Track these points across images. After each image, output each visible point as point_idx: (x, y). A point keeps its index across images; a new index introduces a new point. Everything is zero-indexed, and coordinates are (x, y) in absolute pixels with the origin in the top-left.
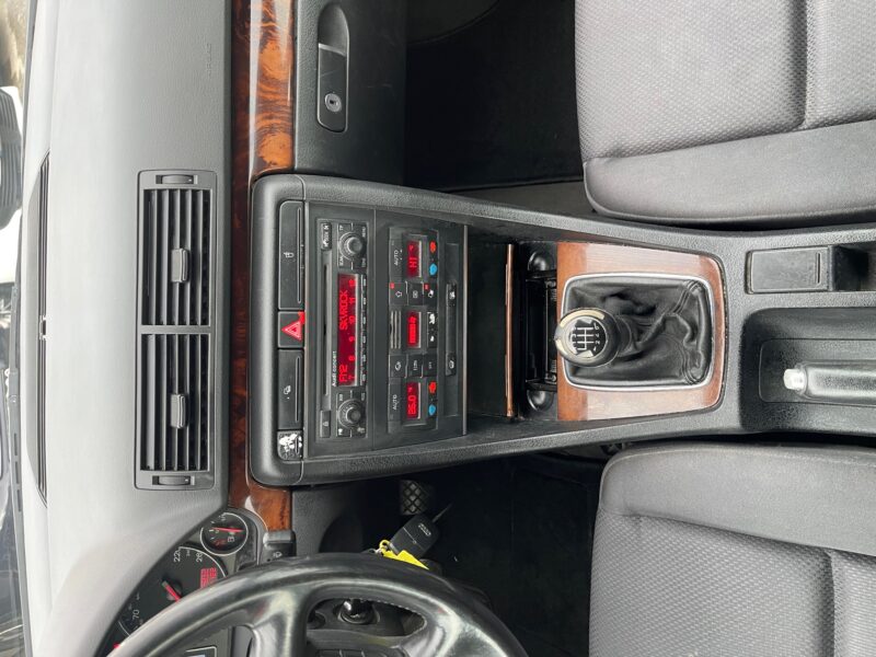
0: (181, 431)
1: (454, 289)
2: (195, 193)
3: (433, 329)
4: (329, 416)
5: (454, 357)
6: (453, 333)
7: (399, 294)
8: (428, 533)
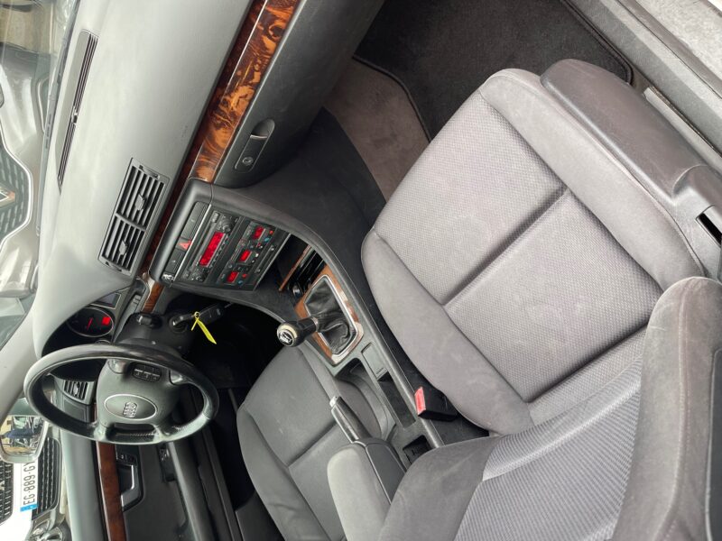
0: (122, 256)
1: (275, 247)
2: (156, 182)
3: (255, 259)
4: (190, 273)
5: (261, 268)
6: (266, 260)
7: (243, 245)
8: (219, 314)
